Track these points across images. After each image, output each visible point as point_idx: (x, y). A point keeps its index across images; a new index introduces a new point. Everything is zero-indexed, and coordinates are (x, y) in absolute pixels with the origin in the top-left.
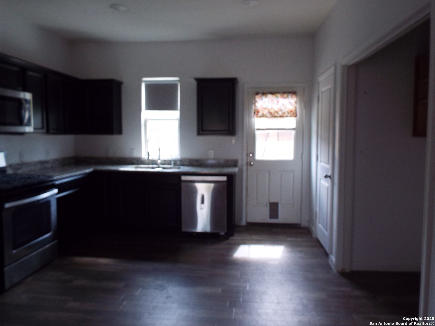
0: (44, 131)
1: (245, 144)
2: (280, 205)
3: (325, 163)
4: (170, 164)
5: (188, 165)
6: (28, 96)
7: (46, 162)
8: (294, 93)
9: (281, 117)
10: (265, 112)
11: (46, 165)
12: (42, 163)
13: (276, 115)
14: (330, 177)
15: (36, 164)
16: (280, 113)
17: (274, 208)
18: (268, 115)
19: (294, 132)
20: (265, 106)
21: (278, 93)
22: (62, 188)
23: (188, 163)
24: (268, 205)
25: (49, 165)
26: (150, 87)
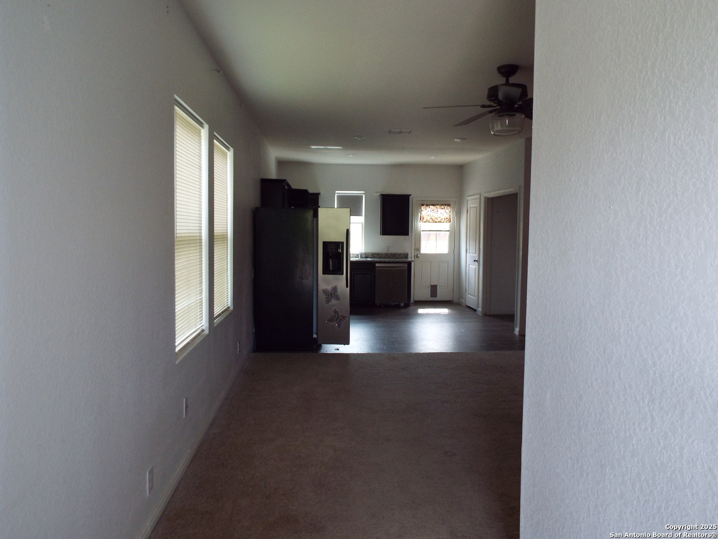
1: (413, 242)
2: (438, 286)
3: (472, 253)
8: (449, 205)
9: (440, 222)
10: (429, 218)
13: (436, 220)
14: (477, 261)
16: (439, 220)
17: (434, 289)
18: (431, 221)
19: (448, 233)
20: (428, 214)
21: (438, 205)
24: (430, 286)
26: (340, 198)
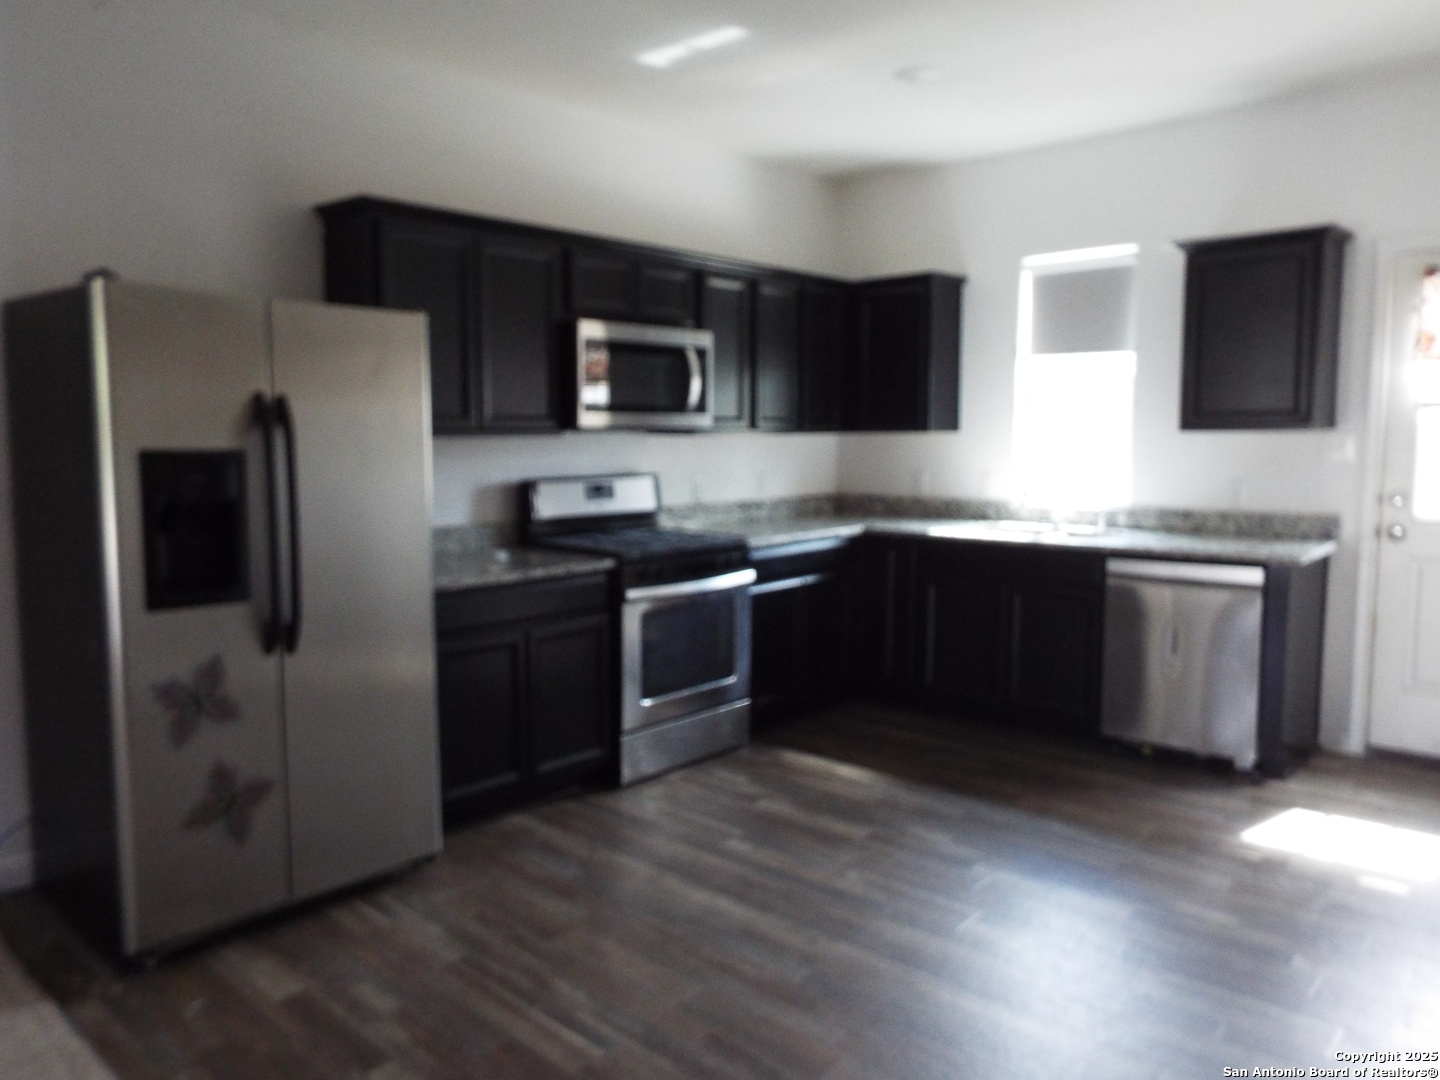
0: (745, 422)
4: (1094, 523)
5: (1154, 529)
6: (706, 339)
7: (758, 505)
11: (755, 513)
12: (745, 506)
15: (728, 508)
22: (769, 569)
23: (1153, 522)
25: (764, 513)
